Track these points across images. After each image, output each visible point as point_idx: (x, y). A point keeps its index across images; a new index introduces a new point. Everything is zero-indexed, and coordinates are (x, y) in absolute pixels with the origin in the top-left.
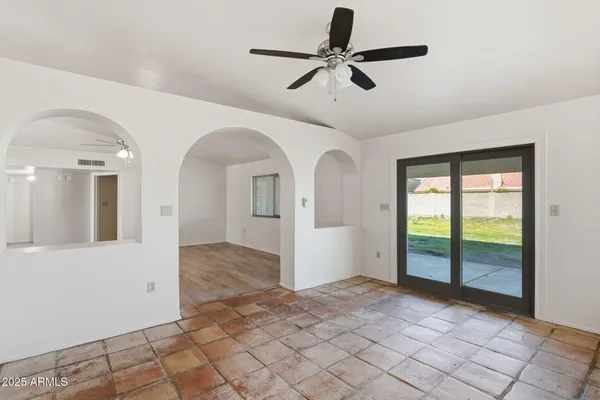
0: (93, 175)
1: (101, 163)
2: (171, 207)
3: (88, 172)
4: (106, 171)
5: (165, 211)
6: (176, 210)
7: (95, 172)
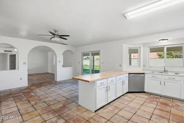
0: (8, 54)
1: (11, 51)
2: (26, 63)
3: (7, 54)
4: (13, 53)
5: (25, 63)
6: (27, 63)
7: (9, 54)
